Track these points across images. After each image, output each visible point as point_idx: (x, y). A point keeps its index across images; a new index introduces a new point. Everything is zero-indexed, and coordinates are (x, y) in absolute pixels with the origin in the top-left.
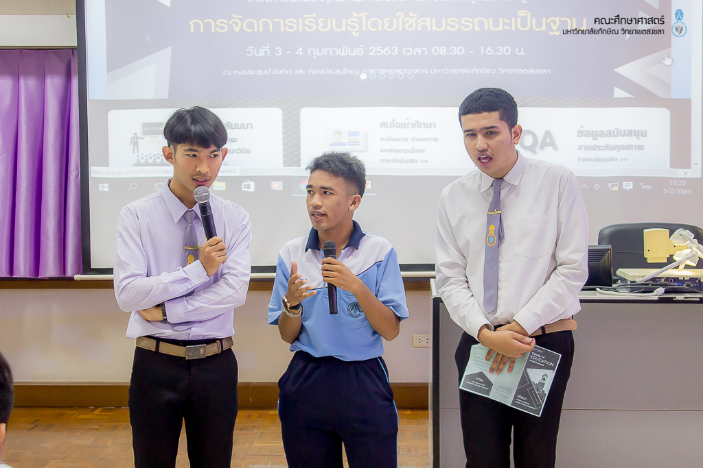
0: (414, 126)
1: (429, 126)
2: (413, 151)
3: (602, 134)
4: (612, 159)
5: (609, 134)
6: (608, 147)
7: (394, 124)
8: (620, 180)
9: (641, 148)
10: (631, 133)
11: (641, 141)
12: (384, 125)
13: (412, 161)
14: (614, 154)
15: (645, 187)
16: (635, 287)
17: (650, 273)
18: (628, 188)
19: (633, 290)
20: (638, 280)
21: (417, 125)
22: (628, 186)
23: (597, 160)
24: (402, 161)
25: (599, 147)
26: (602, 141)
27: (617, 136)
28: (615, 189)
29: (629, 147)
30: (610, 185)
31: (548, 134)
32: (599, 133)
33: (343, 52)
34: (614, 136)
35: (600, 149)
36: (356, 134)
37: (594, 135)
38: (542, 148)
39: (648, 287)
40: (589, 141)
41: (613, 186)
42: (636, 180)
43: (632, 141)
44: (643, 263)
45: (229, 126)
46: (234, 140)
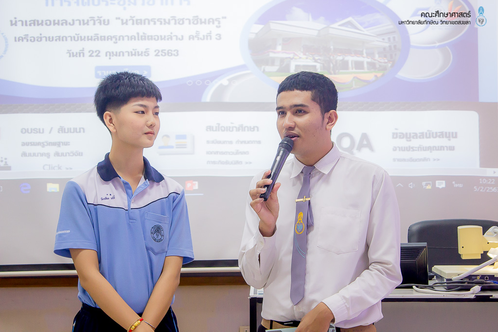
0: (238, 129)
1: (252, 129)
2: (238, 153)
3: (416, 136)
4: (425, 160)
5: (422, 135)
6: (421, 148)
7: (219, 128)
8: (433, 179)
9: (452, 148)
10: (442, 135)
11: (453, 142)
12: (210, 128)
13: (237, 163)
14: (426, 154)
15: (456, 185)
16: (451, 285)
17: (467, 270)
18: (441, 187)
19: (449, 289)
20: (455, 278)
21: (241, 128)
22: (441, 185)
23: (411, 160)
24: (227, 163)
25: (412, 148)
26: (415, 143)
27: (429, 137)
28: (429, 187)
29: (441, 148)
30: (424, 183)
31: (364, 136)
32: (412, 135)
34: (427, 137)
35: (414, 150)
36: (184, 137)
37: (408, 136)
38: (359, 149)
39: (465, 284)
40: (403, 143)
41: (427, 185)
42: (448, 179)
43: (443, 142)
44: (458, 260)
45: (62, 130)
46: (66, 144)
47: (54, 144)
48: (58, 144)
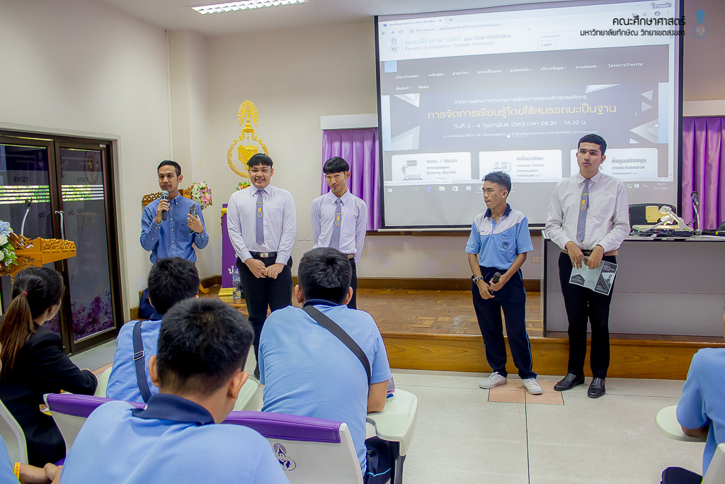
0: (533, 159)
1: (540, 159)
2: (532, 171)
3: (624, 161)
4: (629, 173)
5: (628, 161)
6: (627, 168)
7: (523, 159)
8: (633, 183)
9: (643, 167)
10: (638, 161)
11: (644, 164)
12: (518, 159)
13: (532, 176)
14: (630, 170)
15: (645, 186)
16: (642, 234)
17: (650, 227)
19: (641, 235)
20: (643, 231)
21: (534, 158)
22: (637, 186)
23: (622, 173)
24: (527, 176)
25: (622, 167)
26: (624, 165)
28: (631, 187)
29: (638, 167)
32: (622, 161)
33: (499, 125)
34: (630, 162)
35: (623, 169)
36: (506, 163)
37: (620, 162)
39: (649, 234)
40: (617, 165)
41: (629, 186)
42: (641, 183)
43: (639, 164)
44: (645, 223)
45: (446, 161)
46: (448, 167)
47: (442, 168)
48: (444, 168)
